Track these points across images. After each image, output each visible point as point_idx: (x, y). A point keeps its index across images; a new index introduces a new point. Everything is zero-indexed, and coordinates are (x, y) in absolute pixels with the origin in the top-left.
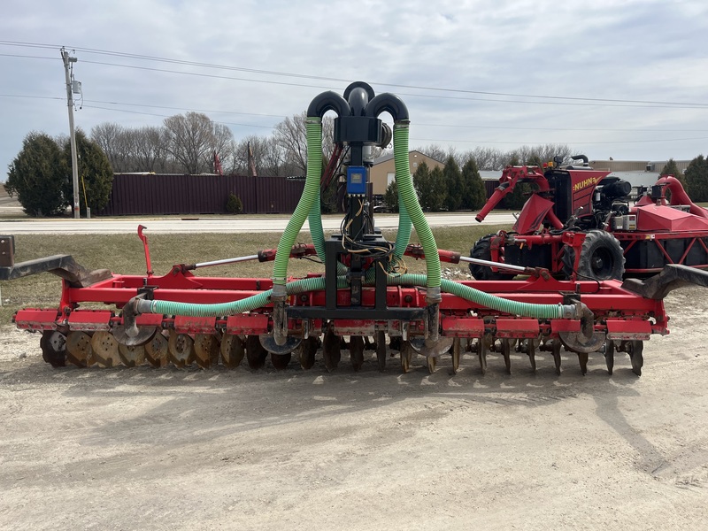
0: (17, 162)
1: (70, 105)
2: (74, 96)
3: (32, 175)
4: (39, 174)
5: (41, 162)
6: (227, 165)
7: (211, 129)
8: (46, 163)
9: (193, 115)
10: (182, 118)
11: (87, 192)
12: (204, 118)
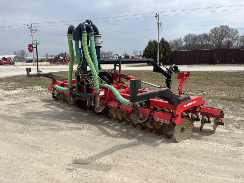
0: (145, 49)
1: (159, 30)
2: (160, 27)
3: (148, 53)
4: (150, 52)
5: (151, 48)
6: (235, 44)
7: (229, 31)
8: (153, 49)
9: (222, 26)
10: (217, 28)
11: (163, 57)
12: (227, 27)
